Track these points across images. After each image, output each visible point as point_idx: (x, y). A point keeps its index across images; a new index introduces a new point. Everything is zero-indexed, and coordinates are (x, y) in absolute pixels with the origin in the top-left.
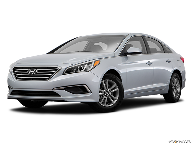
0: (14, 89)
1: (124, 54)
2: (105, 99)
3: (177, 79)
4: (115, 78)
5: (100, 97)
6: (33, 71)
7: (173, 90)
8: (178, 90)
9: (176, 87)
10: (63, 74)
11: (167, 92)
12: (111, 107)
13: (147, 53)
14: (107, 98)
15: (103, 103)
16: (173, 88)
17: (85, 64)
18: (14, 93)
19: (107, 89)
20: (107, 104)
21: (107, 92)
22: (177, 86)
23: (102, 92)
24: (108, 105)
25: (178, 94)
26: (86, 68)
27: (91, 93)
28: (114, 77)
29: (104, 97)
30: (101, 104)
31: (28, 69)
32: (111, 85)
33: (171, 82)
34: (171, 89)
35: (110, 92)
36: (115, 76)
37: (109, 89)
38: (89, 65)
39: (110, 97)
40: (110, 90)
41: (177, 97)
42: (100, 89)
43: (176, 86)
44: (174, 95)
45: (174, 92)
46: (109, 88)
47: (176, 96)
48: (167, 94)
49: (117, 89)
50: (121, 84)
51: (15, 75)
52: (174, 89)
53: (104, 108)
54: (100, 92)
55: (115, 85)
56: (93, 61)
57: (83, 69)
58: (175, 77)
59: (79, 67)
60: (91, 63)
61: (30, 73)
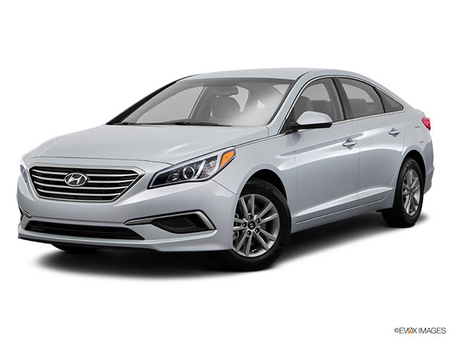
0: (32, 219)
1: (291, 127)
2: (247, 238)
3: (413, 173)
4: (271, 190)
5: (236, 234)
6: (79, 180)
7: (405, 199)
8: (417, 197)
9: (411, 190)
10: (148, 188)
11: (390, 205)
12: (261, 258)
13: (345, 119)
14: (253, 237)
15: (242, 249)
16: (403, 193)
17: (201, 162)
18: (35, 227)
19: (252, 217)
20: (251, 252)
21: (252, 222)
22: (414, 188)
23: (239, 224)
24: (255, 252)
25: (416, 207)
26: (202, 171)
27: (215, 229)
28: (268, 188)
29: (246, 235)
30: (239, 253)
31: (65, 174)
32: (260, 205)
33: (401, 181)
34: (399, 197)
35: (259, 222)
36: (269, 186)
37: (256, 216)
38: (210, 164)
39: (258, 234)
40: (258, 219)
41: (413, 213)
42: (236, 216)
43: (412, 187)
44: (408, 211)
45: (407, 202)
46: (255, 213)
47: (410, 212)
48: (391, 208)
49: (275, 215)
50: (283, 203)
51: (36, 186)
52: (407, 197)
53: (244, 260)
54: (235, 225)
55: (271, 205)
56: (220, 154)
57: (196, 173)
58: (408, 169)
59: (185, 170)
60: (215, 158)
61: (70, 183)
